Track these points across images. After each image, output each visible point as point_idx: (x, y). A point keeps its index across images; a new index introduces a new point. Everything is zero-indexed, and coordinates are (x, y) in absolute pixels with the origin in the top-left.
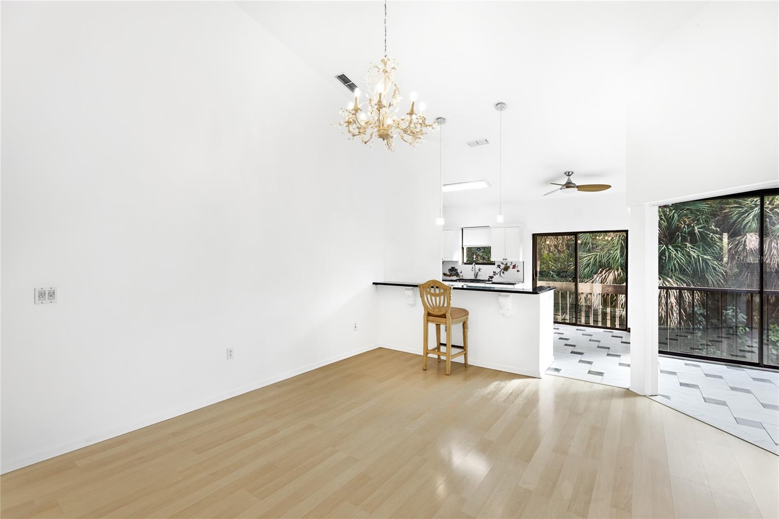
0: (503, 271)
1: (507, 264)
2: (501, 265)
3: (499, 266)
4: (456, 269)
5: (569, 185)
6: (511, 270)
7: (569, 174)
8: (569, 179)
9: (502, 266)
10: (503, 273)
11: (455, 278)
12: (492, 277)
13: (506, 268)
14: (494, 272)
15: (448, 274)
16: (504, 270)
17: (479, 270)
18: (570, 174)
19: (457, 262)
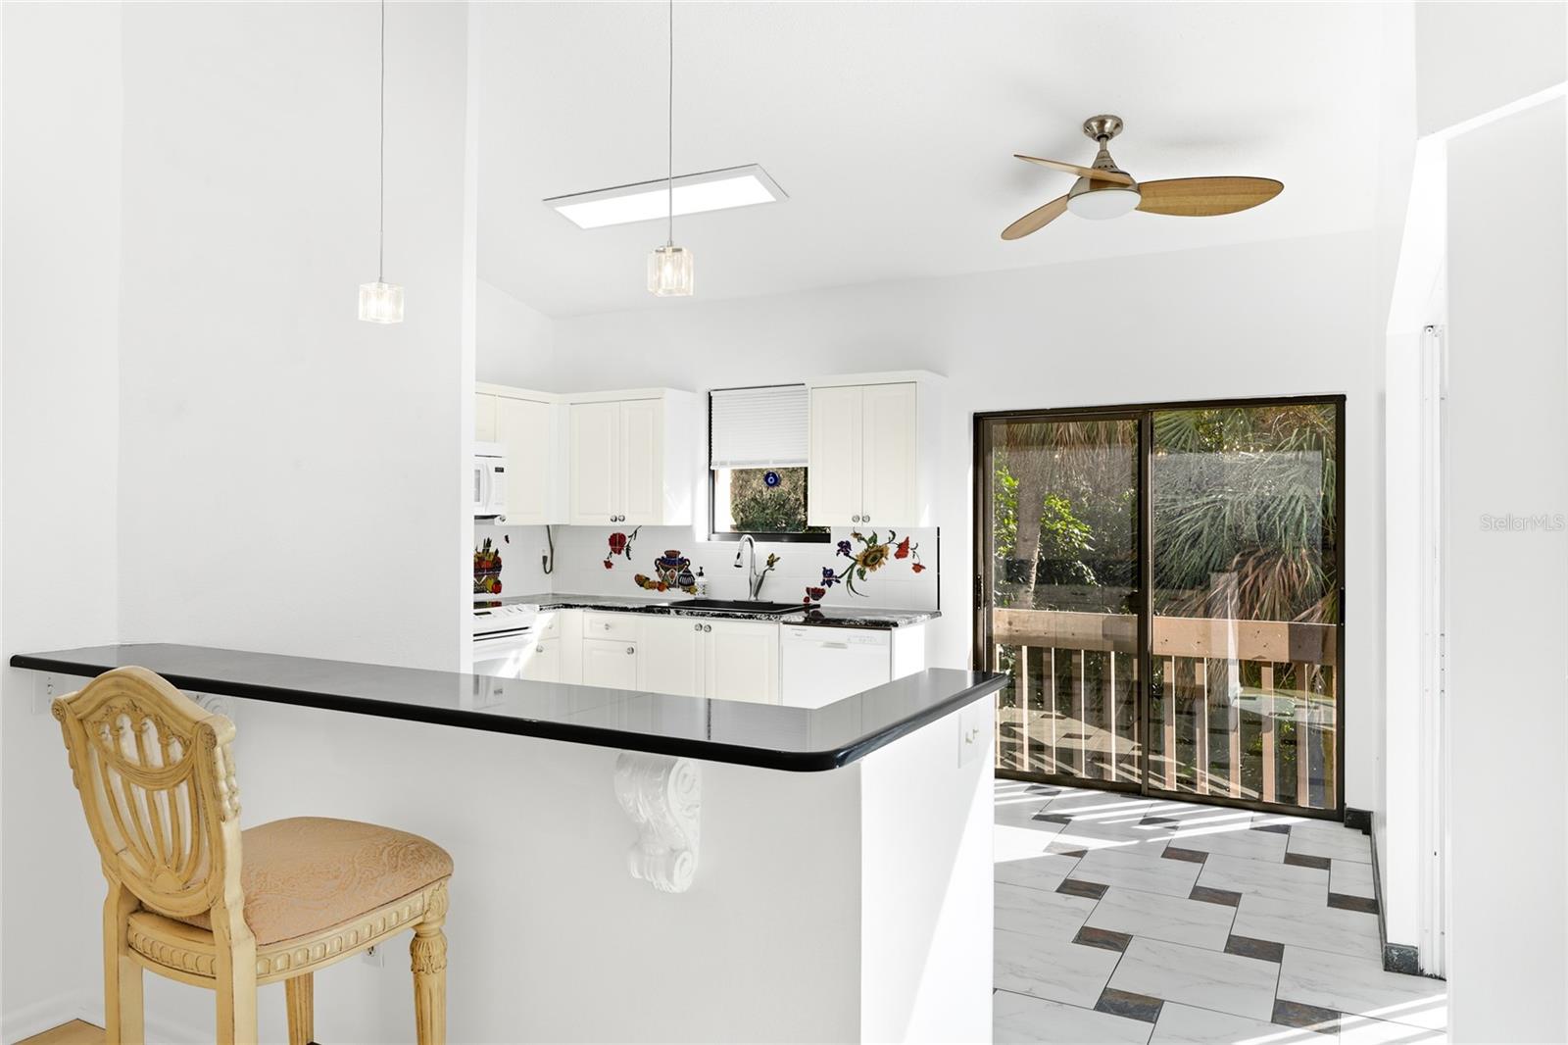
0: (858, 567)
1: (874, 539)
2: (853, 542)
3: (844, 547)
4: (683, 561)
5: (1102, 179)
6: (890, 563)
7: (1101, 130)
8: (1103, 155)
9: (858, 548)
10: (861, 574)
11: (678, 595)
12: (817, 593)
13: (873, 557)
14: (828, 574)
15: (655, 577)
16: (865, 563)
17: (771, 563)
18: (1108, 126)
19: (687, 530)
